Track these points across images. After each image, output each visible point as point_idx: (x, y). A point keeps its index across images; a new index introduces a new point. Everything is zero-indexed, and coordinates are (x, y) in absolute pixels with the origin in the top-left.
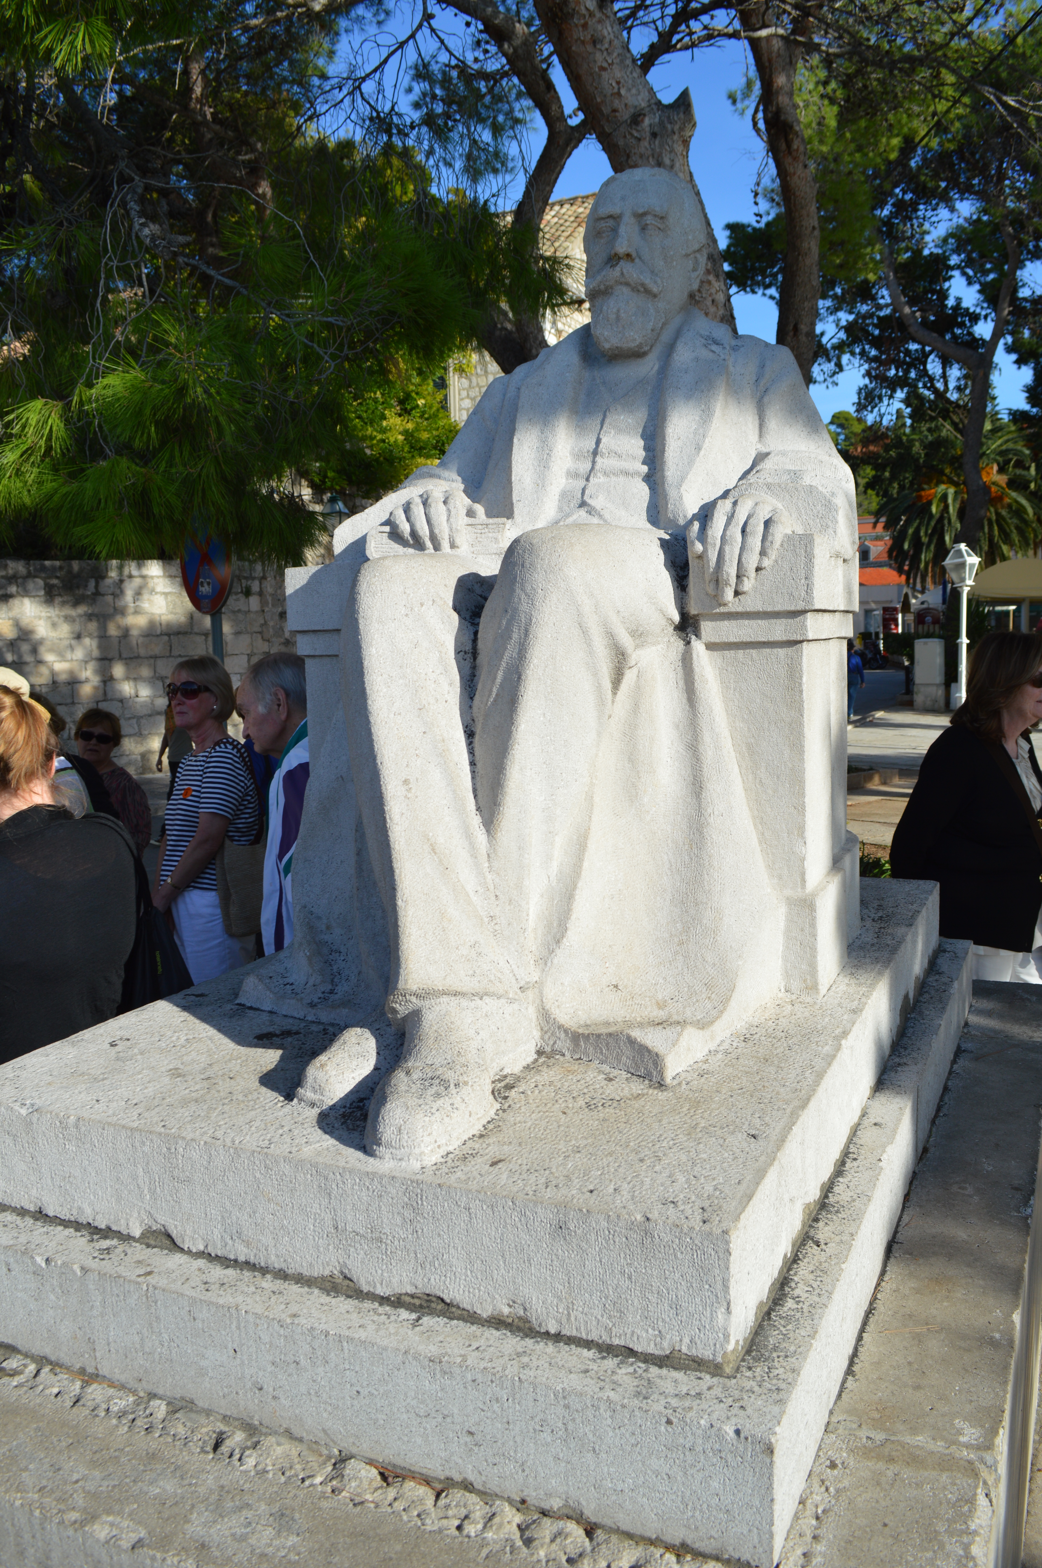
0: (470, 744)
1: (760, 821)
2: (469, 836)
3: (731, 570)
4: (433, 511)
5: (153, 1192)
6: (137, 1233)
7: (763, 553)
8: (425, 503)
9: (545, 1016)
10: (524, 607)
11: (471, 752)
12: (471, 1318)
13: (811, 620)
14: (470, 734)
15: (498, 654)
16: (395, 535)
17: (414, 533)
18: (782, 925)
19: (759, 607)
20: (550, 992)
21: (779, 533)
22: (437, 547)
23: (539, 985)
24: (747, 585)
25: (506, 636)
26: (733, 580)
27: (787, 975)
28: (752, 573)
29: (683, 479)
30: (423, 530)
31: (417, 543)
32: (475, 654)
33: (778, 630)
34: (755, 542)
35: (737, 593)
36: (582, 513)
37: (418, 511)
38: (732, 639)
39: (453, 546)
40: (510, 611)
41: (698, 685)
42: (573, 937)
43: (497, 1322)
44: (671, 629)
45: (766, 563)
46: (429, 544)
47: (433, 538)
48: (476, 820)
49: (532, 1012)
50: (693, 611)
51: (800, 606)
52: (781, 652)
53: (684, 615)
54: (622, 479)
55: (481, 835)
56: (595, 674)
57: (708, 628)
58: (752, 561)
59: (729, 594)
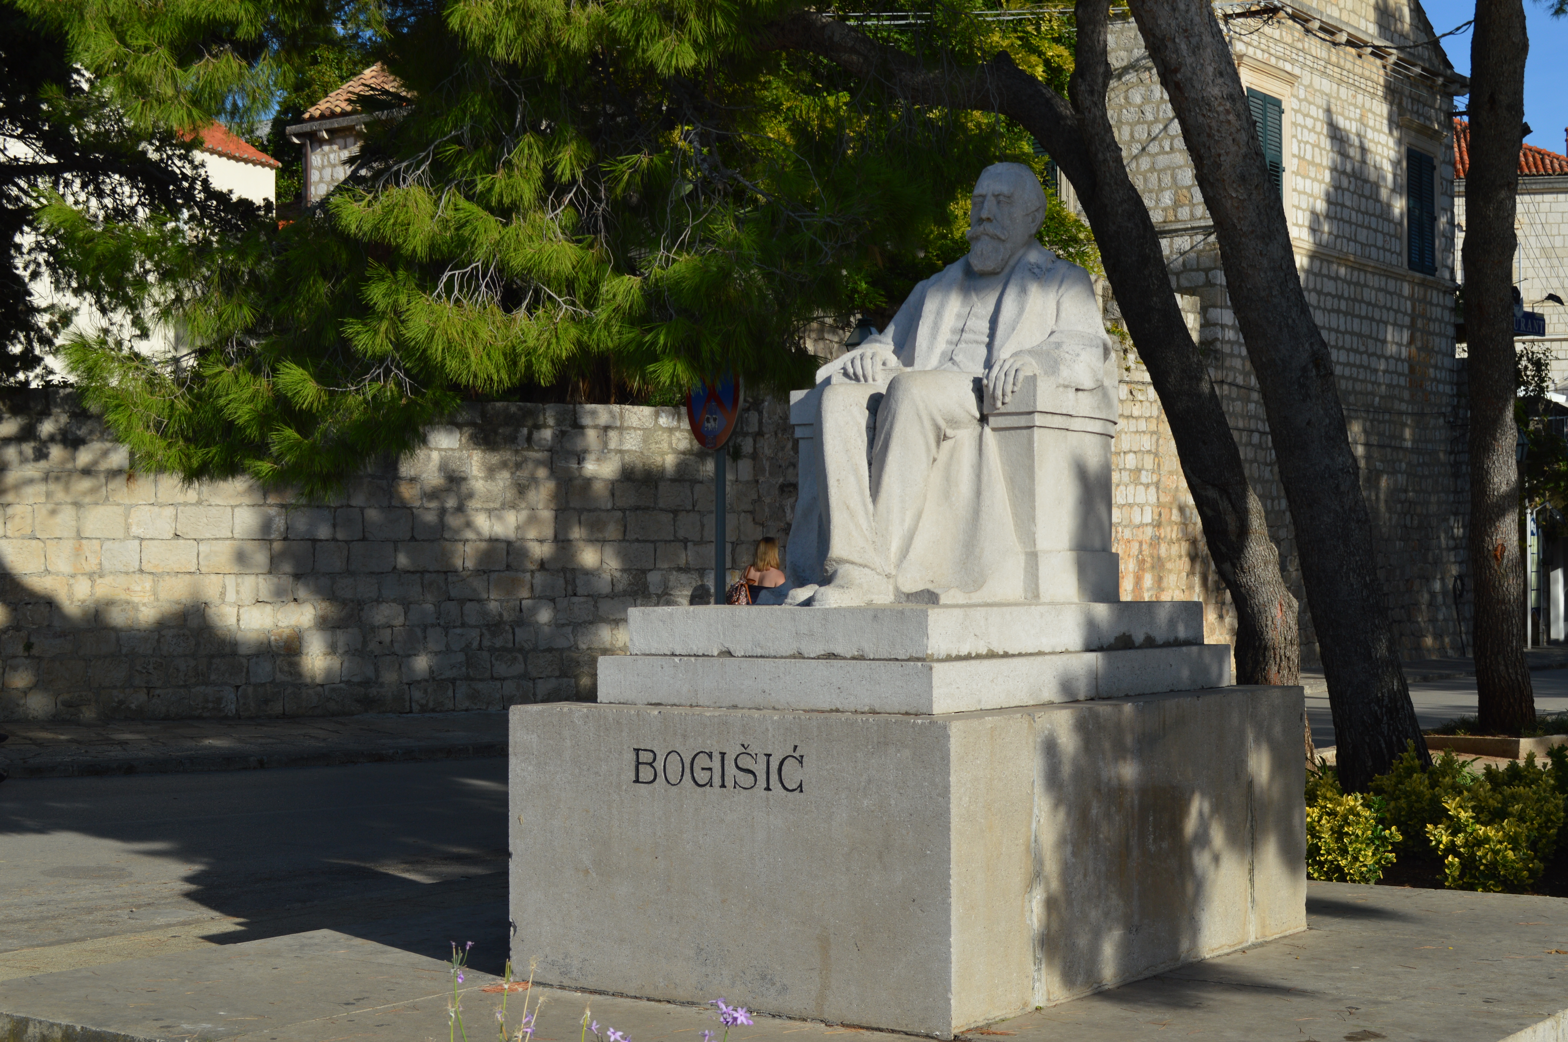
0: (870, 468)
1: (1015, 515)
2: (865, 505)
3: (999, 393)
4: (864, 363)
5: (724, 634)
6: (716, 654)
7: (1014, 384)
8: (861, 359)
9: (897, 589)
10: (894, 406)
11: (870, 472)
12: (845, 658)
13: (1036, 415)
14: (870, 464)
15: (883, 427)
16: (846, 374)
17: (855, 374)
18: (1023, 565)
19: (1013, 410)
20: (900, 580)
21: (1021, 376)
22: (866, 381)
23: (895, 576)
24: (1007, 400)
25: (886, 419)
26: (1001, 397)
27: (1026, 591)
28: (1010, 394)
29: (1002, 346)
30: (860, 372)
31: (857, 379)
32: (875, 428)
33: (1022, 421)
34: (1010, 379)
35: (1003, 404)
36: (950, 364)
37: (858, 363)
38: (1003, 426)
39: (874, 380)
40: (888, 407)
41: (984, 447)
42: (912, 555)
43: (853, 658)
44: (976, 422)
45: (1016, 389)
46: (862, 379)
47: (864, 376)
48: (869, 500)
49: (891, 588)
50: (985, 412)
51: (1031, 409)
52: (1025, 432)
53: (982, 415)
54: (975, 345)
55: (870, 506)
56: (925, 437)
57: (991, 420)
58: (1009, 389)
59: (999, 404)
